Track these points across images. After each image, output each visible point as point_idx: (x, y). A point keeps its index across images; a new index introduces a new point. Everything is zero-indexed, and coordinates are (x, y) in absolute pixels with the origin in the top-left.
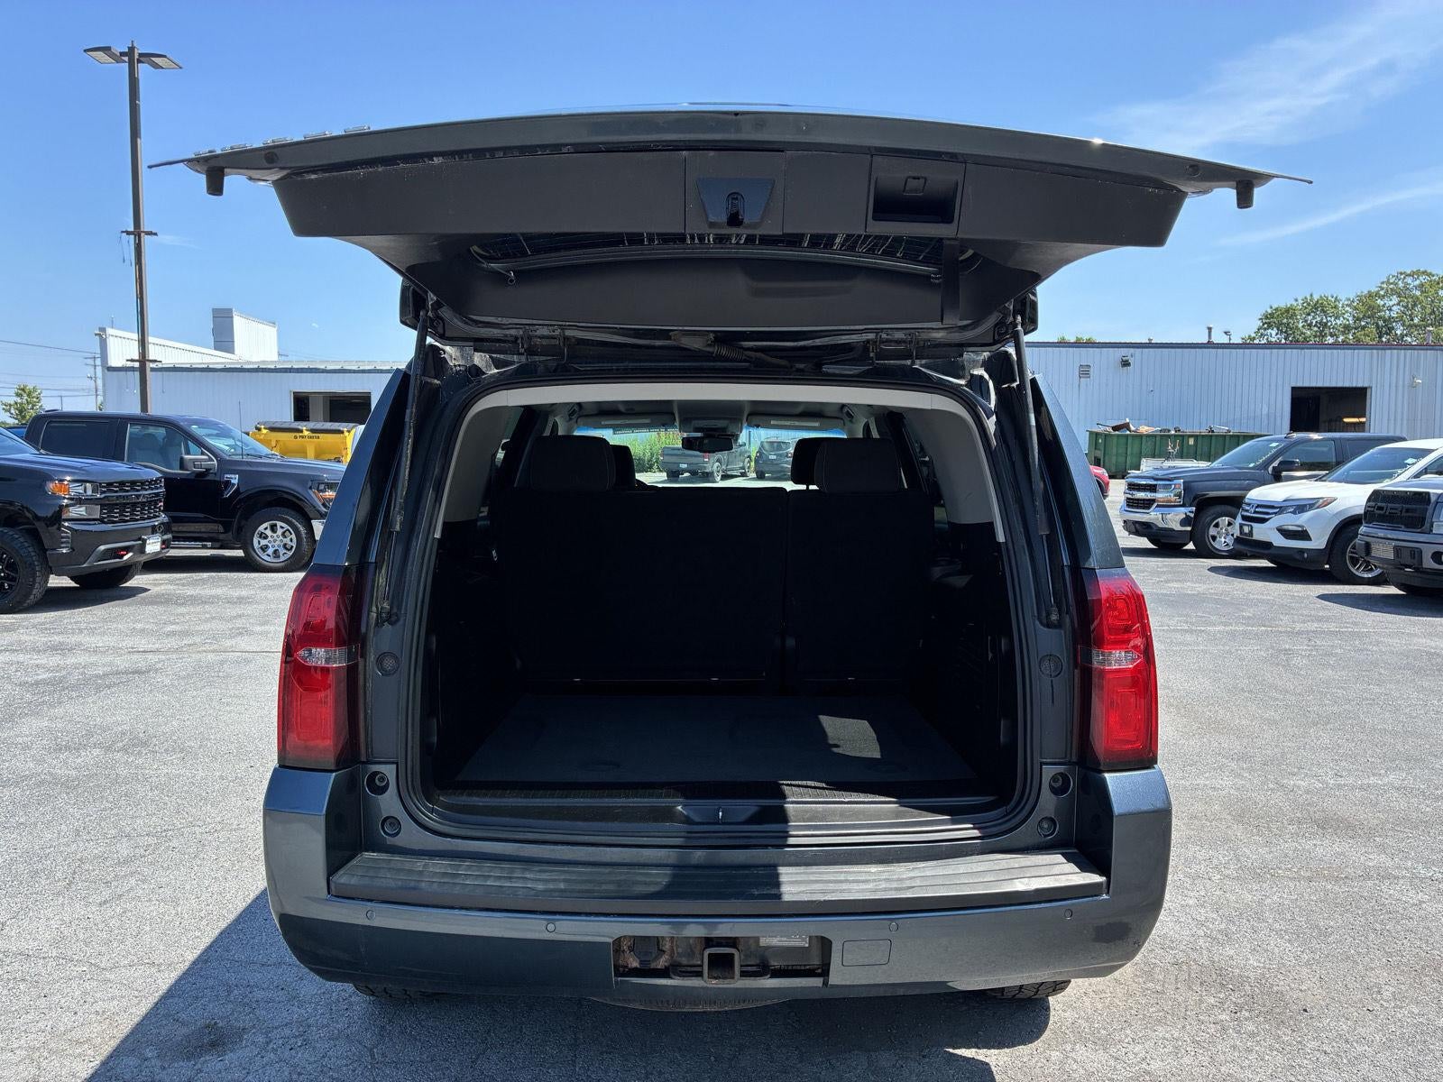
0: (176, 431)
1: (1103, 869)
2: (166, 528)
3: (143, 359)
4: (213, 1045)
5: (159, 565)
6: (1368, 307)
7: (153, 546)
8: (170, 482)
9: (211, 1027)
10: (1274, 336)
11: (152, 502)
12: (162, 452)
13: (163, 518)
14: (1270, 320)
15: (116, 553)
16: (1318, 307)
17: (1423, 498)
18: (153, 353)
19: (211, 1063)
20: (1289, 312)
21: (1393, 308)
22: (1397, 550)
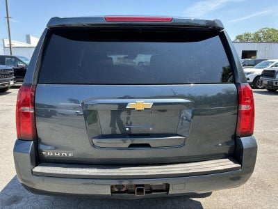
0: (17, 59)
1: (240, 163)
2: (14, 79)
3: (10, 45)
4: (15, 201)
5: (13, 87)
6: (256, 35)
7: (12, 83)
8: (15, 70)
9: (15, 197)
10: (238, 41)
11: (11, 74)
12: (14, 63)
13: (14, 77)
14: (238, 38)
15: (4, 85)
16: (247, 35)
17: (274, 71)
18: (12, 43)
19: (14, 206)
20: (241, 36)
21: (261, 35)
22: (268, 82)
